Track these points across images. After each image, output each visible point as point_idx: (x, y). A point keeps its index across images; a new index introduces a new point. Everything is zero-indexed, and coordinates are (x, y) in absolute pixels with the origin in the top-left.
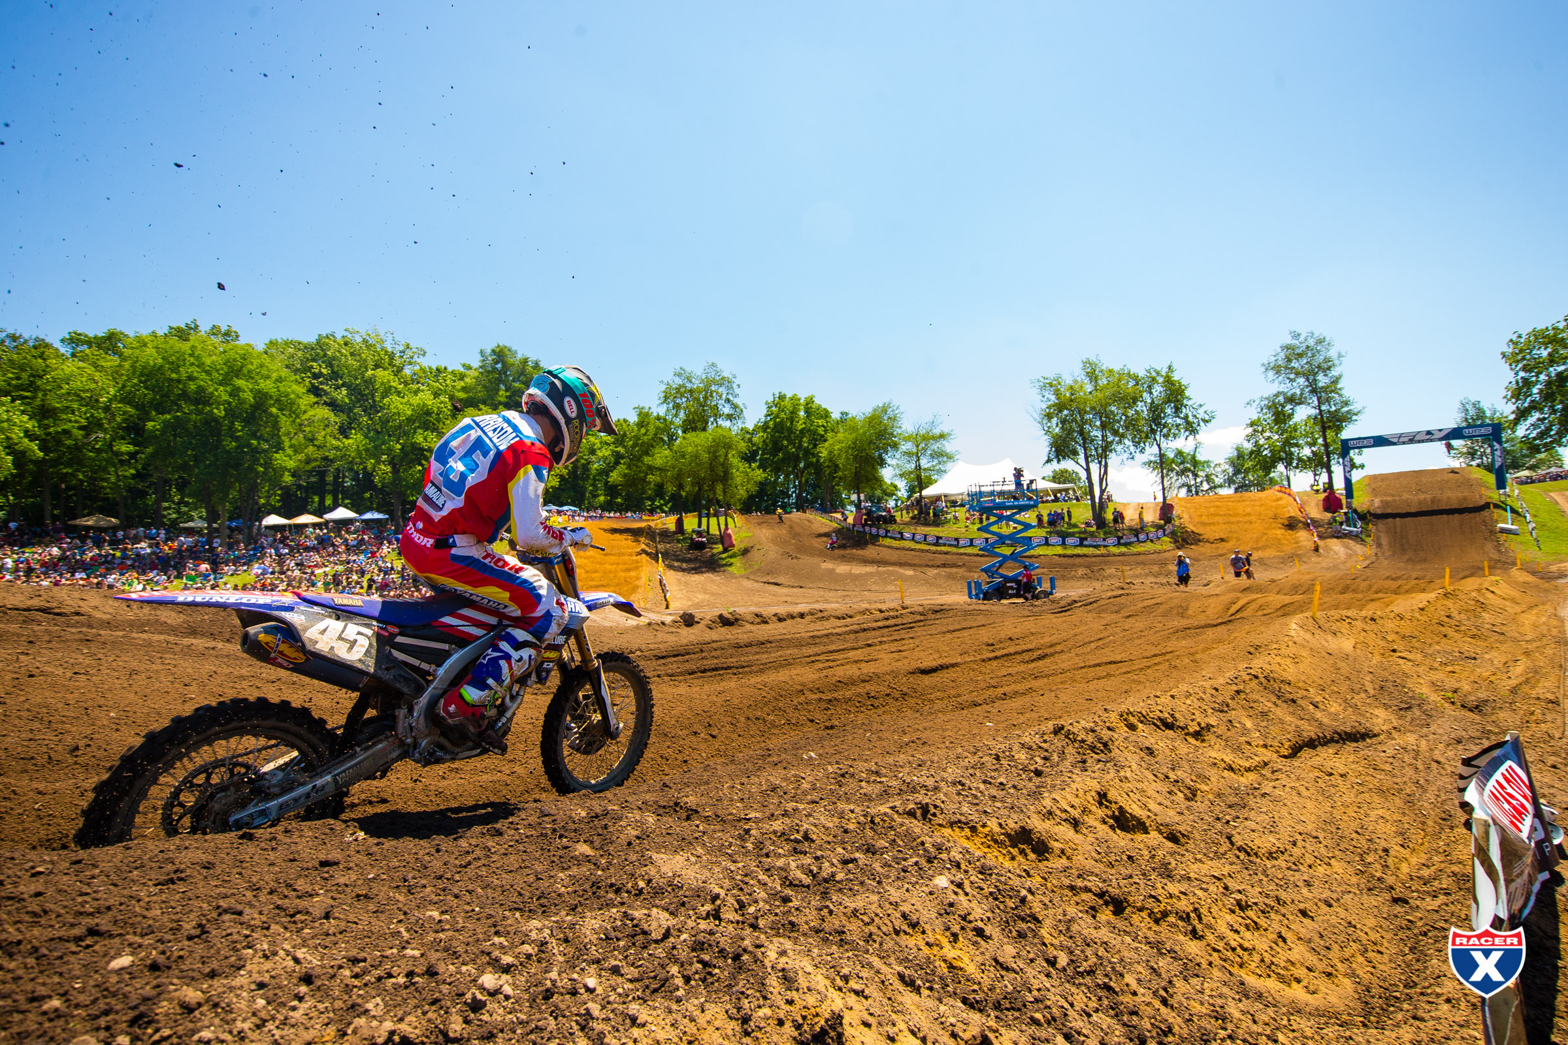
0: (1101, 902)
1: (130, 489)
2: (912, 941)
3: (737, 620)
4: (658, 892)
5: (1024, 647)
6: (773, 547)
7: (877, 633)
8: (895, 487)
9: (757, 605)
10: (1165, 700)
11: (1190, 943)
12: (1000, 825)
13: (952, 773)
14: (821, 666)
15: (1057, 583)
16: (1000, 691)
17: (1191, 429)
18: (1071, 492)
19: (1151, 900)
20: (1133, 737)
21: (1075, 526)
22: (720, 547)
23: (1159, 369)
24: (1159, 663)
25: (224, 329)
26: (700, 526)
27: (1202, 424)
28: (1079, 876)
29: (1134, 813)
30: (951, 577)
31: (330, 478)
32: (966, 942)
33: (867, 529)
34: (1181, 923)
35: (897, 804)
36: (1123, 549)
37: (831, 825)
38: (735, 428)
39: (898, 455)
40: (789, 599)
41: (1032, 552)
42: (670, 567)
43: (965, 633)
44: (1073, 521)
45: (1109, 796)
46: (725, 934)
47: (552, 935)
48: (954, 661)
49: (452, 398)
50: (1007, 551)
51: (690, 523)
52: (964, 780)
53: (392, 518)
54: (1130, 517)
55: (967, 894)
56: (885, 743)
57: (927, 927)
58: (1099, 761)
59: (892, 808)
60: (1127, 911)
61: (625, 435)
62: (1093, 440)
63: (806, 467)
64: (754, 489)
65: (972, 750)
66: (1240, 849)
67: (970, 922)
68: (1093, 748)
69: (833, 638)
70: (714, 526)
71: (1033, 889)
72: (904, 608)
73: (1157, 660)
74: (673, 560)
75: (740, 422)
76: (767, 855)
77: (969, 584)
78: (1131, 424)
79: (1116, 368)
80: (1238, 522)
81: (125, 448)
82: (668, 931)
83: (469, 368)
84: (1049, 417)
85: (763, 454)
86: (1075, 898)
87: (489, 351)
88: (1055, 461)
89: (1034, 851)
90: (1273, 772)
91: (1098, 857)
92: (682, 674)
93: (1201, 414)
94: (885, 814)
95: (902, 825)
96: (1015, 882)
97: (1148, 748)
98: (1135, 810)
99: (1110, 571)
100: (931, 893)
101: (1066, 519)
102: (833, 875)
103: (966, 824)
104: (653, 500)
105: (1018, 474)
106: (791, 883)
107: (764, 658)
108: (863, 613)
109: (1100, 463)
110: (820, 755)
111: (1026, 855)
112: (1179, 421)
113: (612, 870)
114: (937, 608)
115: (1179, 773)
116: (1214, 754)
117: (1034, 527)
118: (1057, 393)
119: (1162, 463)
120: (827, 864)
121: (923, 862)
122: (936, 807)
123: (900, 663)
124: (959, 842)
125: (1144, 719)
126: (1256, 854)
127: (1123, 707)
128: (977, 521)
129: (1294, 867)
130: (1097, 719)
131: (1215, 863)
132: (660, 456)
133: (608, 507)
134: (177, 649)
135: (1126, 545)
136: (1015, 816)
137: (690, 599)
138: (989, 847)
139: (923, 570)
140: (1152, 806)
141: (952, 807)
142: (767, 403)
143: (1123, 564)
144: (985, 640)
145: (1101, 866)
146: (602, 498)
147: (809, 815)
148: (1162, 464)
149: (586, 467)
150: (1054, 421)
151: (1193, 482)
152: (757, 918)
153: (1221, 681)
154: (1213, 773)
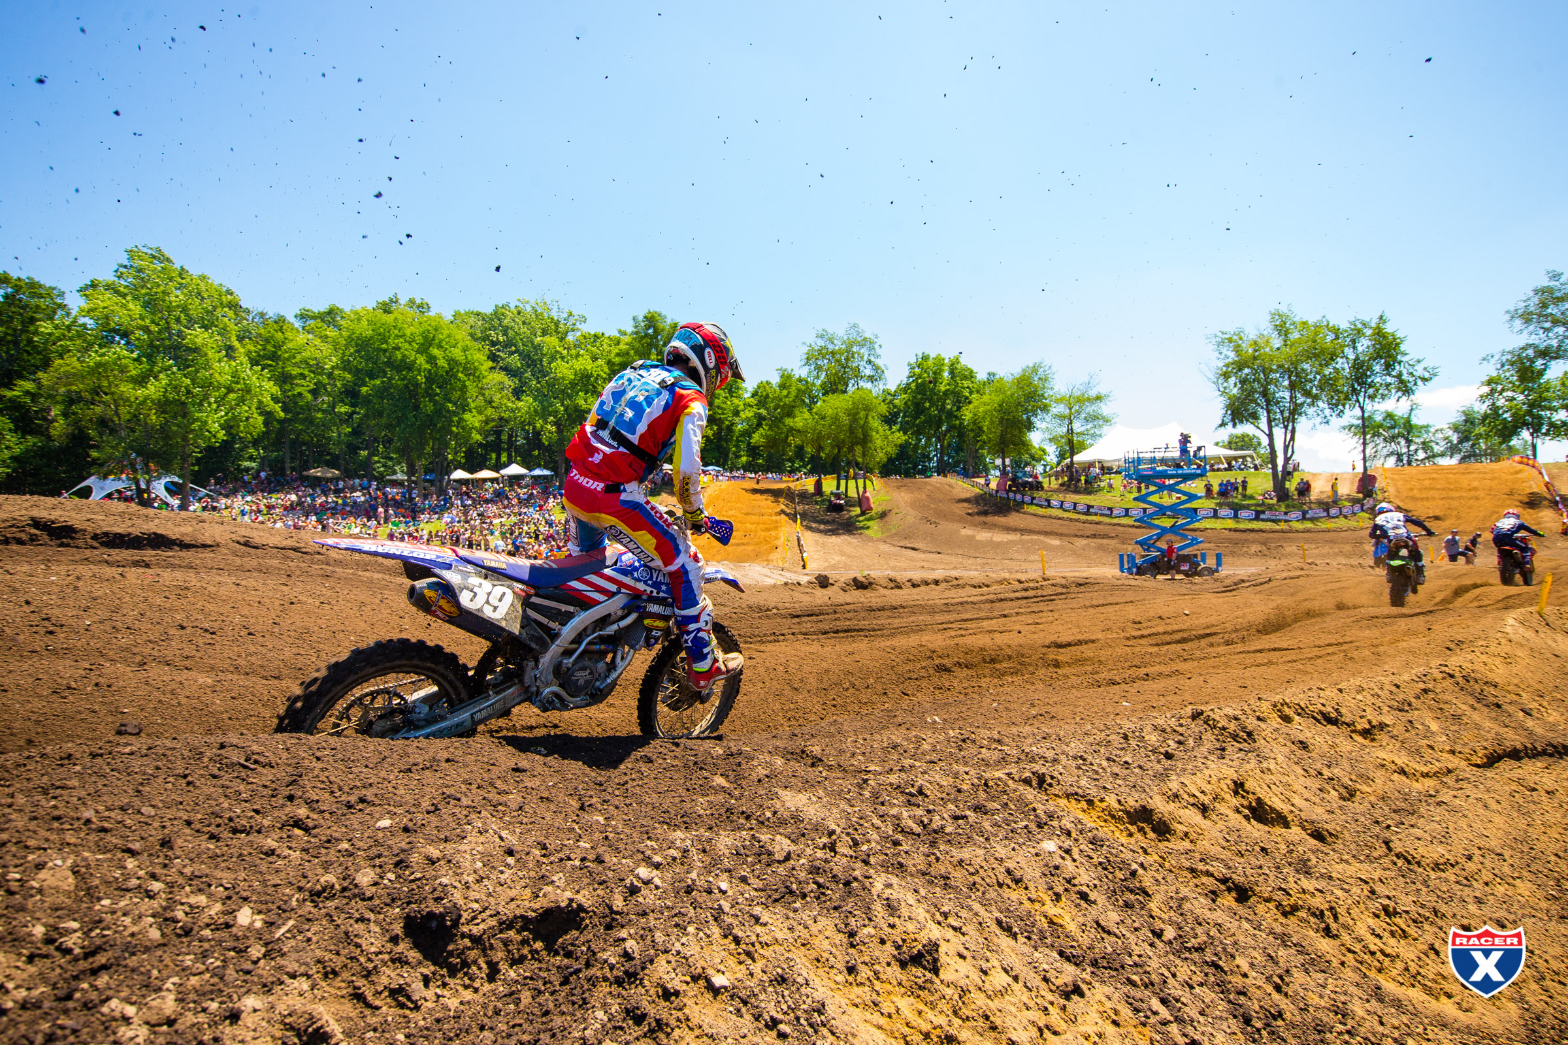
0: (1223, 887)
1: (349, 445)
2: (1014, 895)
3: (871, 584)
4: (783, 822)
5: (1176, 627)
6: (911, 511)
7: (1014, 603)
8: (1043, 451)
9: (893, 568)
10: (1331, 693)
11: (1322, 940)
12: (1119, 802)
13: (1075, 747)
14: (953, 633)
15: (1224, 560)
16: (1143, 671)
17: (1405, 389)
18: (1249, 459)
19: (1280, 893)
20: (1285, 729)
21: (1251, 497)
22: (857, 510)
23: (1368, 320)
24: (1333, 654)
25: (418, 301)
26: (838, 488)
27: (1419, 382)
28: (1201, 860)
29: (1274, 806)
30: (1101, 548)
31: (505, 437)
32: (1069, 903)
33: (1011, 495)
34: (1312, 920)
35: (1014, 771)
36: (1308, 525)
37: (945, 783)
38: (875, 390)
39: (1048, 418)
40: (925, 564)
41: (1196, 525)
42: (809, 528)
43: (1110, 609)
44: (1249, 492)
45: (1247, 786)
46: (839, 864)
47: (692, 845)
48: (1093, 638)
49: (609, 363)
50: (1167, 523)
51: (829, 485)
52: (1085, 756)
53: (557, 474)
54: (1319, 489)
55: (1074, 860)
56: (1011, 714)
57: (1031, 885)
58: (1241, 750)
59: (1008, 774)
60: (1252, 900)
61: (767, 396)
62: (1278, 402)
63: (948, 431)
64: (892, 451)
65: (1102, 727)
66: (1398, 856)
67: (1075, 885)
68: (1235, 737)
69: (968, 606)
70: (852, 489)
71: (1146, 865)
72: (1045, 580)
73: (1330, 650)
74: (810, 521)
75: (881, 383)
76: (883, 804)
77: (1121, 556)
78: (1328, 384)
79: (1312, 319)
80: (1460, 498)
81: (343, 409)
82: (789, 854)
83: (623, 333)
84: (1226, 376)
85: (904, 417)
86: (1194, 880)
87: (641, 318)
88: (1230, 424)
89: (1154, 830)
90: (1457, 781)
91: (1225, 844)
92: (815, 633)
93: (1419, 371)
94: (999, 779)
95: (1015, 791)
96: (1128, 855)
97: (1301, 742)
98: (1276, 802)
99: (1291, 548)
100: (1037, 855)
101: (1240, 489)
102: (943, 827)
103: (1083, 797)
104: (793, 462)
105: (1185, 440)
106: (903, 831)
107: (896, 622)
108: (1001, 582)
109: (1286, 427)
110: (945, 720)
111: (1145, 833)
112: (1389, 379)
113: (744, 800)
114: (1082, 581)
115: (1336, 771)
116: (1382, 755)
117: (1200, 498)
118: (1237, 349)
119: (1364, 426)
120: (938, 817)
121: (1033, 826)
122: (1052, 777)
123: (1036, 636)
124: (1072, 813)
125: (1301, 711)
126: (1418, 863)
127: (1278, 698)
128: (1135, 489)
129: (1465, 882)
130: (1246, 708)
131: (1366, 866)
132: (801, 420)
133: (748, 468)
134: (392, 586)
135: (1312, 520)
136: (1136, 795)
137: (827, 560)
138: (1105, 821)
139: (1072, 539)
140: (1297, 800)
141: (1071, 780)
142: (909, 364)
143: (1307, 541)
144: (1131, 617)
145: (1229, 854)
146: (744, 459)
147: (925, 773)
148: (1366, 428)
149: (730, 429)
150: (1232, 380)
151: (1404, 450)
152: (869, 855)
153: (1406, 677)
154: (1380, 776)
